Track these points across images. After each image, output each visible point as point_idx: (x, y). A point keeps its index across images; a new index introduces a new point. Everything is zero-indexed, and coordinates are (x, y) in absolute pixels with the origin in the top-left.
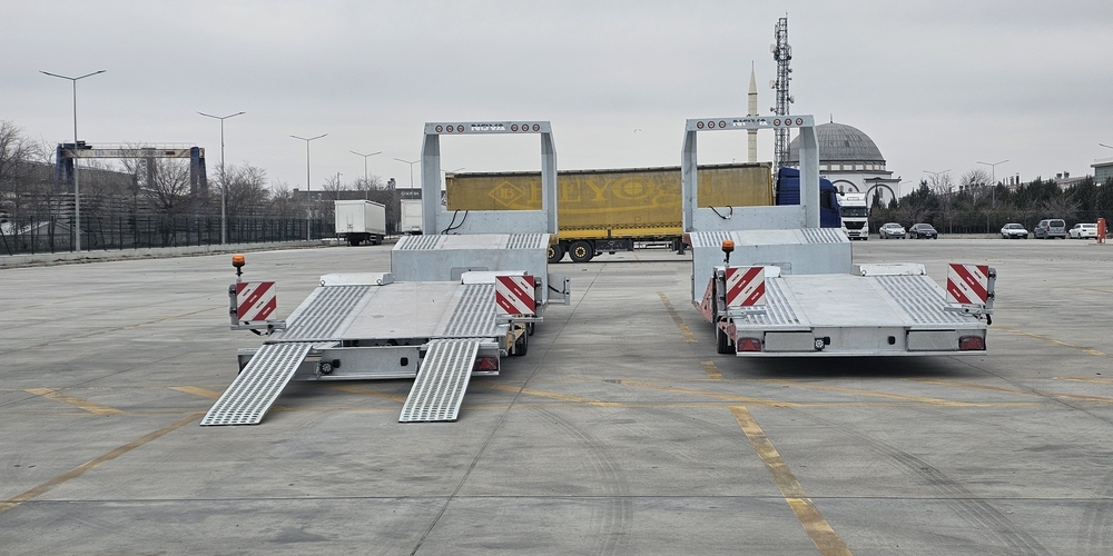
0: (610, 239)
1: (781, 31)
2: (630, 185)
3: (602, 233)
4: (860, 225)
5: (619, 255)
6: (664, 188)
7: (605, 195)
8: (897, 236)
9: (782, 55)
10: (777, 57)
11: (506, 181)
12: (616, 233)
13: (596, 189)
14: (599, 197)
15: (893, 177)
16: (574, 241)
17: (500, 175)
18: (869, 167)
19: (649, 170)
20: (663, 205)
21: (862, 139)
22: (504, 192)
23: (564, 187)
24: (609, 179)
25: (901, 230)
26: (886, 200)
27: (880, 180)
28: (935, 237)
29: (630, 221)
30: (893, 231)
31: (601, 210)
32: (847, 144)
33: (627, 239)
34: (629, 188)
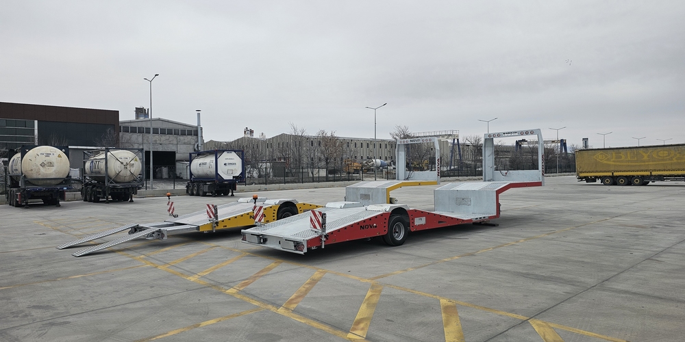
0: (651, 175)
2: (662, 152)
3: (648, 173)
5: (657, 183)
6: (680, 153)
7: (648, 156)
11: (601, 152)
12: (654, 173)
13: (644, 154)
14: (646, 158)
16: (633, 176)
17: (598, 149)
19: (671, 145)
20: (679, 161)
22: (600, 157)
23: (628, 154)
24: (650, 150)
29: (662, 168)
31: (646, 163)
33: (660, 176)
34: (661, 153)
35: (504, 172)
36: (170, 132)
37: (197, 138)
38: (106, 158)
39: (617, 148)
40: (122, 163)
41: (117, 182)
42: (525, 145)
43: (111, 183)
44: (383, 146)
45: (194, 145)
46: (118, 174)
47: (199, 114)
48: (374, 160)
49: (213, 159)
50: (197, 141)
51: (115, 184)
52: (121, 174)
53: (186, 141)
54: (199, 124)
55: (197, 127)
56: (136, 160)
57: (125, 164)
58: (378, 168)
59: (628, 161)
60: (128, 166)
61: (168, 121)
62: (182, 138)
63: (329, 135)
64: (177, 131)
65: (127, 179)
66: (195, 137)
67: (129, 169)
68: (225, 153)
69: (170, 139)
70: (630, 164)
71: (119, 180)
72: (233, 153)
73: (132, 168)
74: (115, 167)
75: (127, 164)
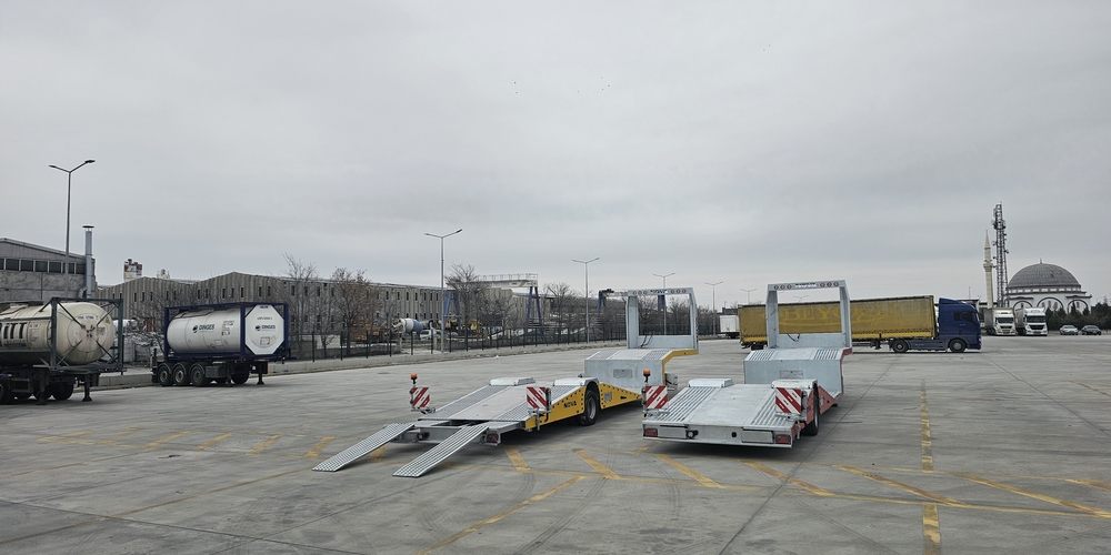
1: (998, 212)
4: (1041, 327)
8: (1072, 334)
9: (999, 226)
10: (996, 227)
15: (1087, 295)
18: (1069, 290)
21: (1062, 272)
25: (1075, 330)
26: (1081, 310)
27: (1078, 296)
28: (1099, 333)
30: (1069, 330)
32: (1052, 276)
35: (795, 336)
36: (27, 266)
37: (85, 278)
38: (53, 319)
39: (790, 304)
40: (83, 327)
41: (72, 364)
42: (611, 297)
43: (62, 365)
44: (412, 296)
45: (78, 291)
46: (75, 347)
47: (89, 235)
48: (403, 320)
49: (236, 318)
50: (84, 285)
51: (68, 367)
52: (81, 347)
53: (61, 284)
54: (89, 253)
55: (84, 259)
56: (108, 321)
57: (88, 328)
58: (410, 332)
59: (804, 321)
60: (94, 333)
61: (24, 246)
62: (52, 278)
63: (354, 276)
64: (41, 265)
65: (90, 356)
66: (80, 276)
67: (95, 336)
68: (257, 308)
69: (28, 280)
70: (807, 325)
71: (74, 360)
72: (271, 308)
73: (100, 336)
74: (68, 334)
75: (93, 328)
